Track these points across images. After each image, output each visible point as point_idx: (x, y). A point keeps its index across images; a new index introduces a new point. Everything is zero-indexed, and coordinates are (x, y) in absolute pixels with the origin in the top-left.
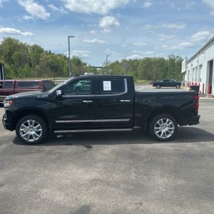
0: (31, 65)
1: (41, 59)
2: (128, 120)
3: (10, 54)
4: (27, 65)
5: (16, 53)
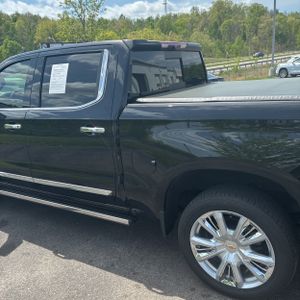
0: (244, 37)
1: (261, 25)
4: (238, 38)
5: (225, 22)
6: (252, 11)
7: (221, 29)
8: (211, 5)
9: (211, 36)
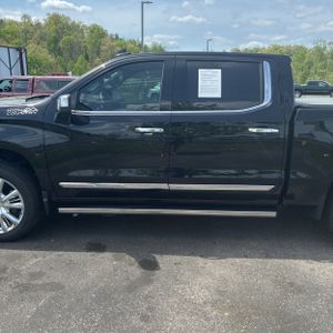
0: (87, 57)
1: (103, 48)
2: (267, 188)
3: (56, 41)
4: (81, 58)
5: (65, 38)
6: (92, 32)
7: (61, 45)
8: (46, 17)
9: (51, 51)
